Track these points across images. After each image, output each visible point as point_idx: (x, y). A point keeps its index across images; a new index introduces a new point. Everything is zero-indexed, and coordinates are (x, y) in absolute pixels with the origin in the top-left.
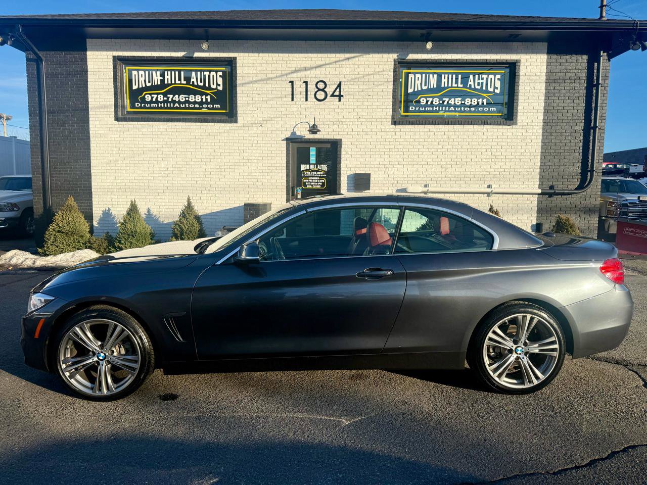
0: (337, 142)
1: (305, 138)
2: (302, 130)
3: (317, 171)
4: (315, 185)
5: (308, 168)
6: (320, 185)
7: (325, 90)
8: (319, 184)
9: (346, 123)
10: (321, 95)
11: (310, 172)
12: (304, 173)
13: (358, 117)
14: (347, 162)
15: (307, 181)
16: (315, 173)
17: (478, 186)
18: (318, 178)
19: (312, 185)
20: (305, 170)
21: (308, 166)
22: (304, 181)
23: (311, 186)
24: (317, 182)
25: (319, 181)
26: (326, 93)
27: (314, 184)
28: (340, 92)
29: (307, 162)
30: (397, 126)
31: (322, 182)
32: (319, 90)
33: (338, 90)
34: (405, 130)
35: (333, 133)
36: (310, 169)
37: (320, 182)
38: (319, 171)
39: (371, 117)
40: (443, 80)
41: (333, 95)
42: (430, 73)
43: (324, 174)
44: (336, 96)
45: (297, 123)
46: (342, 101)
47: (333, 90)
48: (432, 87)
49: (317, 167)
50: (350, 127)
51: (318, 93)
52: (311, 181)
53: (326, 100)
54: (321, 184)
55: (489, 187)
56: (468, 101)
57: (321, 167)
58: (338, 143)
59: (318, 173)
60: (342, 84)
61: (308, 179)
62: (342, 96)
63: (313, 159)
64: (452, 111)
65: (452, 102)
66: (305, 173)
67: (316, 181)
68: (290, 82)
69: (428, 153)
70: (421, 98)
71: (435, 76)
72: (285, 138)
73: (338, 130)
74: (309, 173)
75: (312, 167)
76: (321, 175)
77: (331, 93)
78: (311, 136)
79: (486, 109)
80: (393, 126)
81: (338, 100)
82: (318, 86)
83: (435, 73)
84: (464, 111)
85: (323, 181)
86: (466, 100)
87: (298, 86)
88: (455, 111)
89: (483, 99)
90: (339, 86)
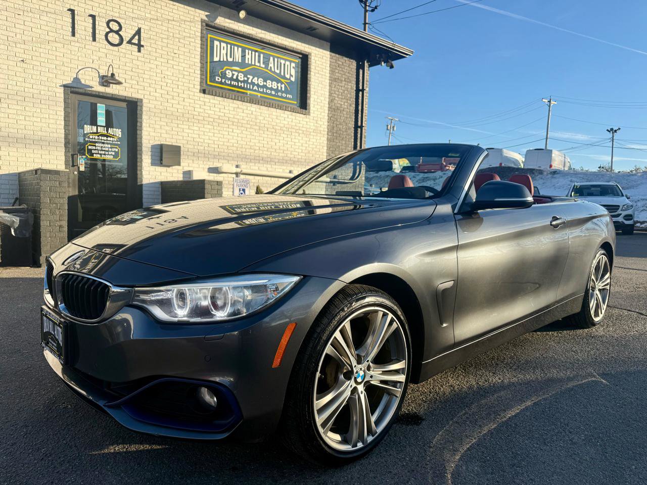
0: (136, 102)
1: (93, 89)
2: (88, 77)
3: (107, 136)
4: (105, 154)
5: (95, 130)
6: (111, 155)
7: (120, 33)
8: (110, 153)
9: (148, 81)
10: (114, 38)
11: (98, 136)
12: (89, 137)
13: (163, 76)
14: (149, 129)
15: (94, 148)
16: (105, 138)
17: (281, 170)
18: (109, 146)
19: (101, 154)
20: (91, 133)
21: (94, 128)
22: (90, 147)
23: (99, 156)
24: (108, 151)
25: (110, 150)
26: (121, 37)
27: (103, 152)
28: (139, 40)
29: (94, 122)
30: (206, 95)
31: (115, 151)
32: (112, 31)
33: (137, 37)
34: (214, 102)
35: (131, 90)
36: (97, 133)
37: (112, 151)
38: (110, 137)
39: (177, 79)
40: (247, 56)
41: (130, 42)
42: (235, 45)
43: (117, 141)
44: (134, 44)
45: (80, 68)
46: (142, 51)
47: (130, 36)
48: (237, 61)
49: (107, 131)
50: (153, 86)
51: (110, 35)
52: (99, 148)
53: (122, 46)
54: (113, 153)
55: (290, 172)
56: (269, 83)
57: (113, 131)
58: (138, 103)
59: (109, 139)
60: (142, 31)
61: (95, 146)
62: (143, 46)
63: (101, 120)
64: (255, 91)
65: (255, 80)
66: (91, 137)
67: (107, 149)
68: (69, 10)
69: (238, 131)
70: (227, 69)
71: (240, 49)
72: (62, 84)
73: (137, 87)
74: (96, 137)
75: (100, 130)
76: (113, 141)
77: (128, 39)
78: (101, 89)
79: (284, 95)
80: (202, 95)
81: (136, 50)
82: (111, 25)
83: (240, 47)
84: (266, 94)
85: (117, 150)
86: (268, 81)
87: (82, 19)
88: (258, 91)
89: (281, 84)
90: (138, 32)
